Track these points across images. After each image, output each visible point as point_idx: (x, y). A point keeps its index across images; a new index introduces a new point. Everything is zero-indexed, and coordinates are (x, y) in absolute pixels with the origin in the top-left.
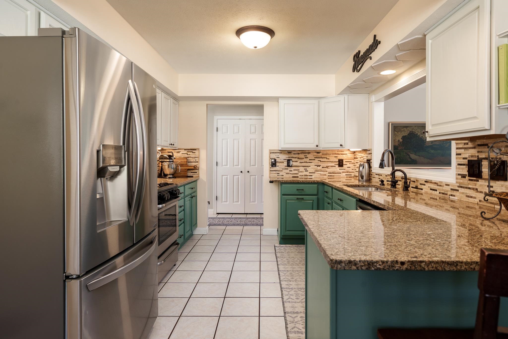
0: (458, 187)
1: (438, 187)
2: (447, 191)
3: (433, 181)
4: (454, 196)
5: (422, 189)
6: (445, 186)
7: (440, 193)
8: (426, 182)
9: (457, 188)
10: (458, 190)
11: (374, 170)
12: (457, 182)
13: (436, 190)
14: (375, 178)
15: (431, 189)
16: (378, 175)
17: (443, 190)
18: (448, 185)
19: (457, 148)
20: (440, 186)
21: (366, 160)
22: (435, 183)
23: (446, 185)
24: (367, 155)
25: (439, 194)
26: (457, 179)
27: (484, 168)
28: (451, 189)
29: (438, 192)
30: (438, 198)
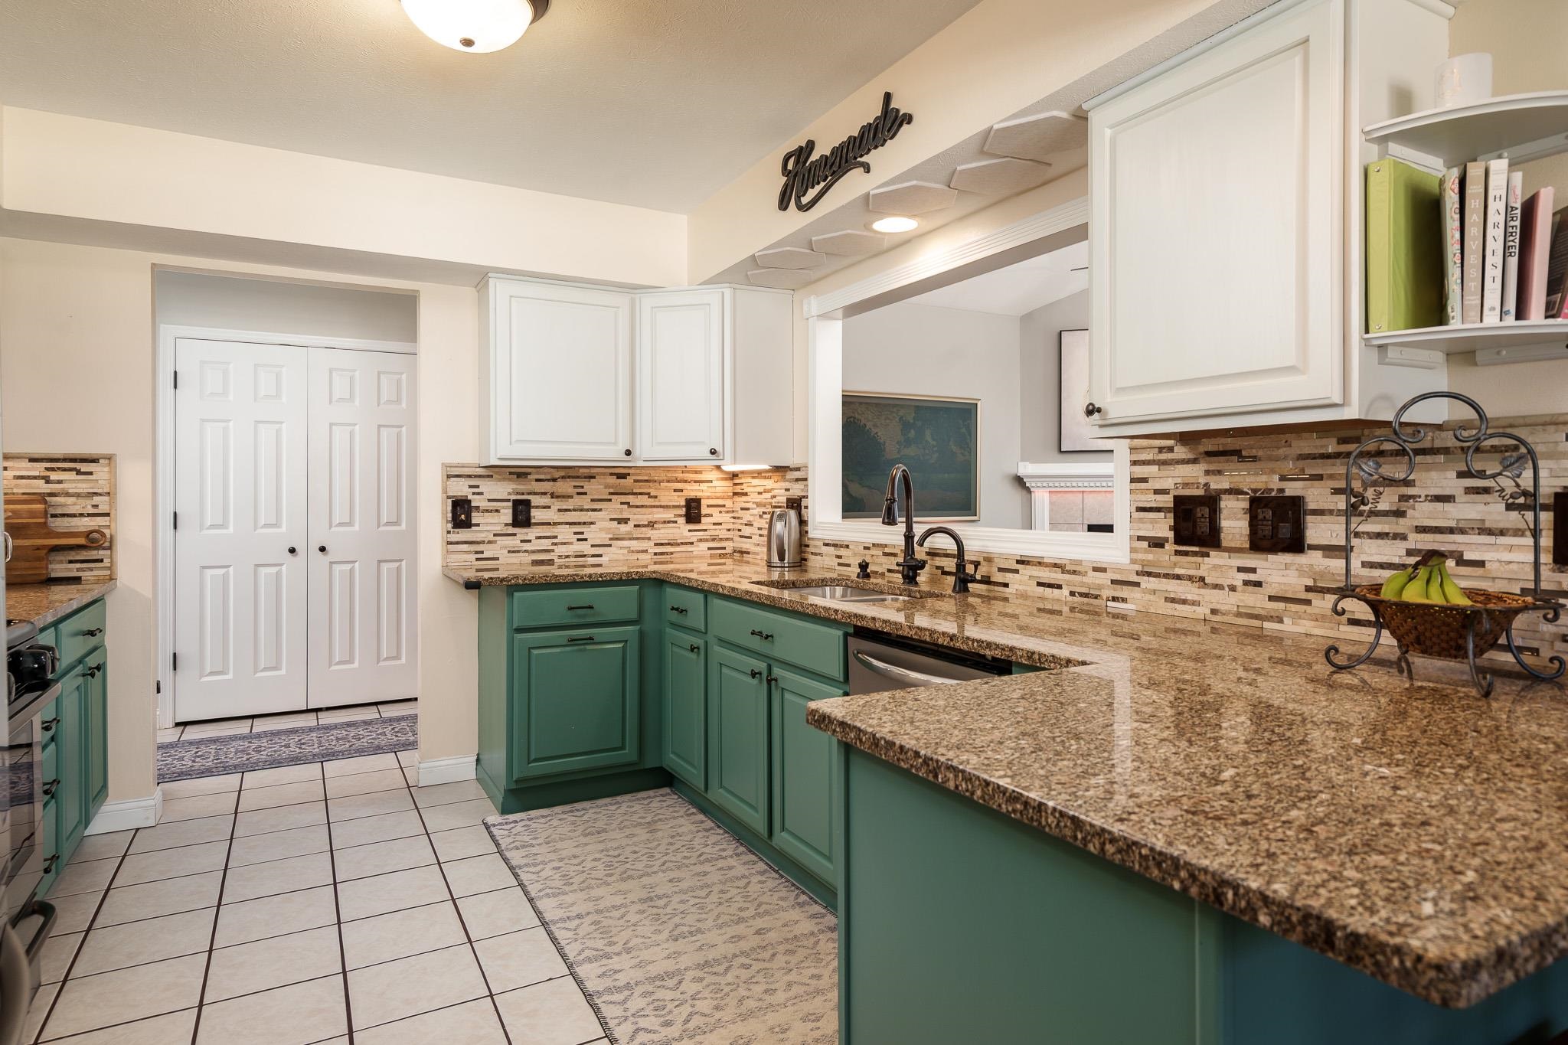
0: (1138, 573)
1: (1067, 577)
2: (1100, 587)
3: (1045, 560)
4: (1124, 600)
5: (1006, 585)
6: (1091, 573)
7: (1072, 594)
8: (1018, 562)
9: (1135, 578)
10: (1137, 584)
11: (815, 532)
12: (1133, 562)
13: (1059, 587)
14: (820, 554)
15: (1039, 584)
16: (835, 545)
17: (1082, 584)
18: (1104, 570)
19: (1134, 463)
20: (1074, 572)
21: (784, 499)
22: (1055, 565)
23: (1095, 569)
24: (787, 485)
25: (1070, 598)
26: (1133, 550)
27: (1228, 519)
28: (1113, 582)
29: (1065, 592)
30: (1066, 609)
